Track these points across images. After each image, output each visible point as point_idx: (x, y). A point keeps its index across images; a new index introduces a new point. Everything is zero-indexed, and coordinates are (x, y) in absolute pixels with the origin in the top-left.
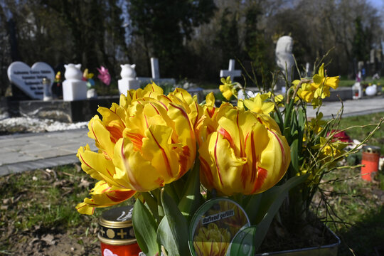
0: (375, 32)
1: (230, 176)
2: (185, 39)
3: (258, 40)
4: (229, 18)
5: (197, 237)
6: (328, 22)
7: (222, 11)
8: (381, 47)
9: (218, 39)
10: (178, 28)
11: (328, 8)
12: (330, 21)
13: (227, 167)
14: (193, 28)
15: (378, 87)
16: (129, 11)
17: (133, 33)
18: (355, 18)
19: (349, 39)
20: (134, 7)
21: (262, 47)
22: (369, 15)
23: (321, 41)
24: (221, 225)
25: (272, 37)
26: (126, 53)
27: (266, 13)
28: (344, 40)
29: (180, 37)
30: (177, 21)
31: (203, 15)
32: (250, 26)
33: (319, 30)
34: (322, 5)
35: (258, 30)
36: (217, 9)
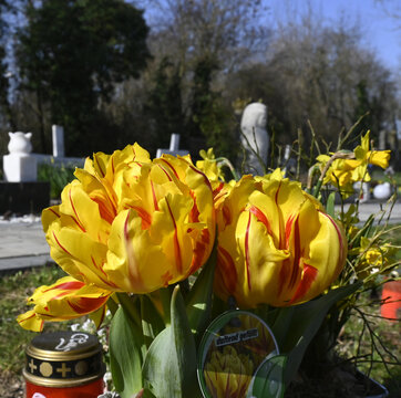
0: (387, 105)
1: (264, 276)
2: (100, 100)
3: (214, 106)
4: (168, 72)
5: (208, 365)
6: (317, 87)
7: (158, 61)
8: (395, 128)
9: (151, 104)
10: (90, 83)
11: (317, 65)
12: (320, 84)
13: (261, 262)
14: (113, 84)
15: (391, 186)
16: (17, 54)
17: (21, 87)
18: (357, 82)
19: (348, 114)
20: (25, 47)
21: (220, 118)
22: (378, 80)
23: (306, 113)
24: (241, 350)
25: (233, 104)
26: (8, 117)
27: (224, 67)
28: (339, 114)
29: (92, 98)
30: (90, 73)
31: (131, 66)
32: (200, 85)
33: (303, 97)
34: (309, 61)
35: (211, 93)
36: (152, 58)
